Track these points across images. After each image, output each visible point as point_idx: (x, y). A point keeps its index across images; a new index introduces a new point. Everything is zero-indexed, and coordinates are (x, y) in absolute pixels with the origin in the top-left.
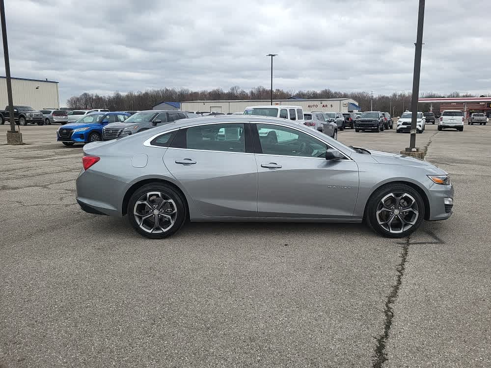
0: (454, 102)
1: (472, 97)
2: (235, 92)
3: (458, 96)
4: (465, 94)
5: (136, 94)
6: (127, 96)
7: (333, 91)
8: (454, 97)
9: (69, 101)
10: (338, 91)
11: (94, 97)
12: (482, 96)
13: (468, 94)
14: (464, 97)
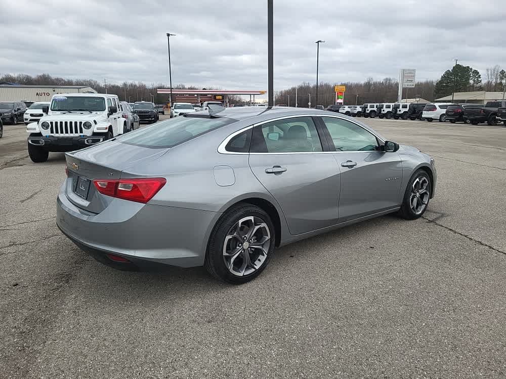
0: (187, 94)
1: (196, 89)
3: (184, 88)
4: (190, 87)
7: (53, 76)
8: (180, 89)
10: (59, 77)
12: (204, 89)
13: (193, 86)
14: (189, 89)
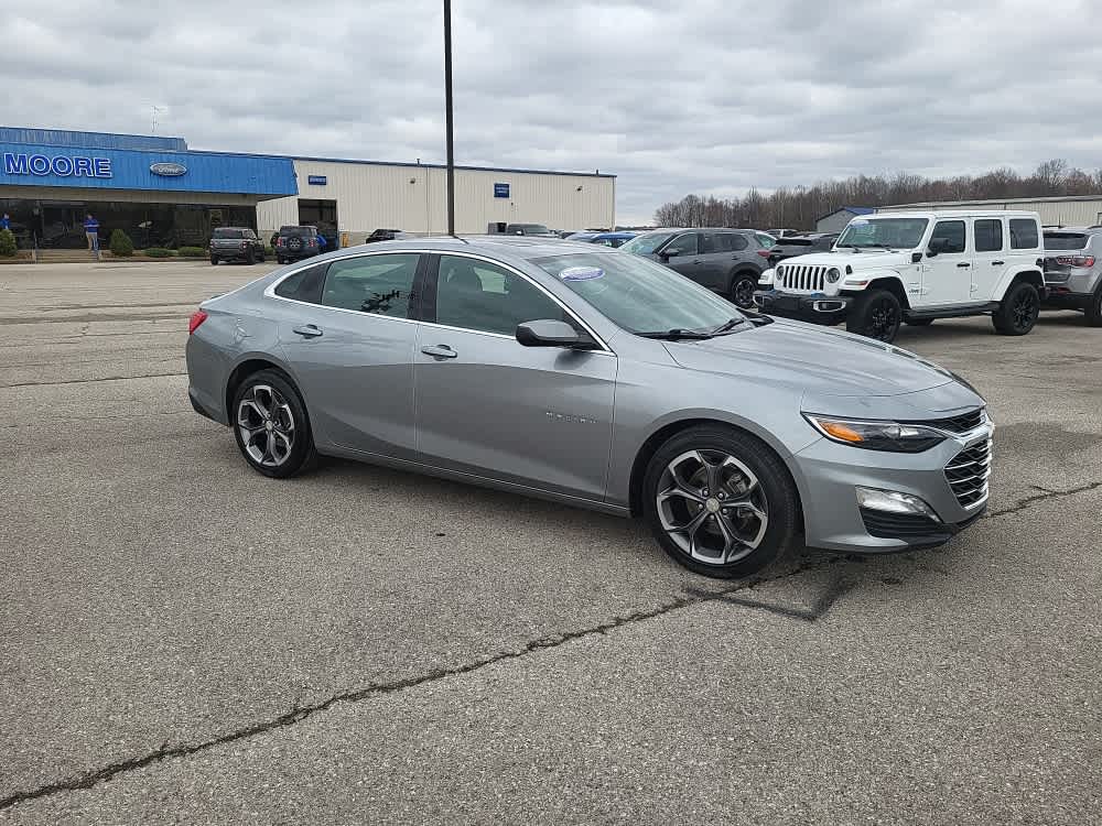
2: (1052, 176)
5: (793, 192)
6: (774, 199)
9: (659, 212)
11: (707, 204)
